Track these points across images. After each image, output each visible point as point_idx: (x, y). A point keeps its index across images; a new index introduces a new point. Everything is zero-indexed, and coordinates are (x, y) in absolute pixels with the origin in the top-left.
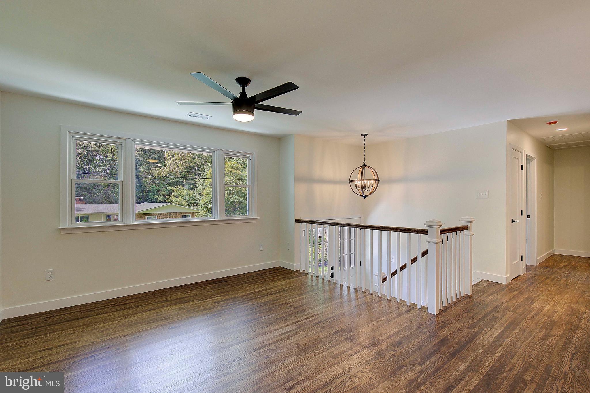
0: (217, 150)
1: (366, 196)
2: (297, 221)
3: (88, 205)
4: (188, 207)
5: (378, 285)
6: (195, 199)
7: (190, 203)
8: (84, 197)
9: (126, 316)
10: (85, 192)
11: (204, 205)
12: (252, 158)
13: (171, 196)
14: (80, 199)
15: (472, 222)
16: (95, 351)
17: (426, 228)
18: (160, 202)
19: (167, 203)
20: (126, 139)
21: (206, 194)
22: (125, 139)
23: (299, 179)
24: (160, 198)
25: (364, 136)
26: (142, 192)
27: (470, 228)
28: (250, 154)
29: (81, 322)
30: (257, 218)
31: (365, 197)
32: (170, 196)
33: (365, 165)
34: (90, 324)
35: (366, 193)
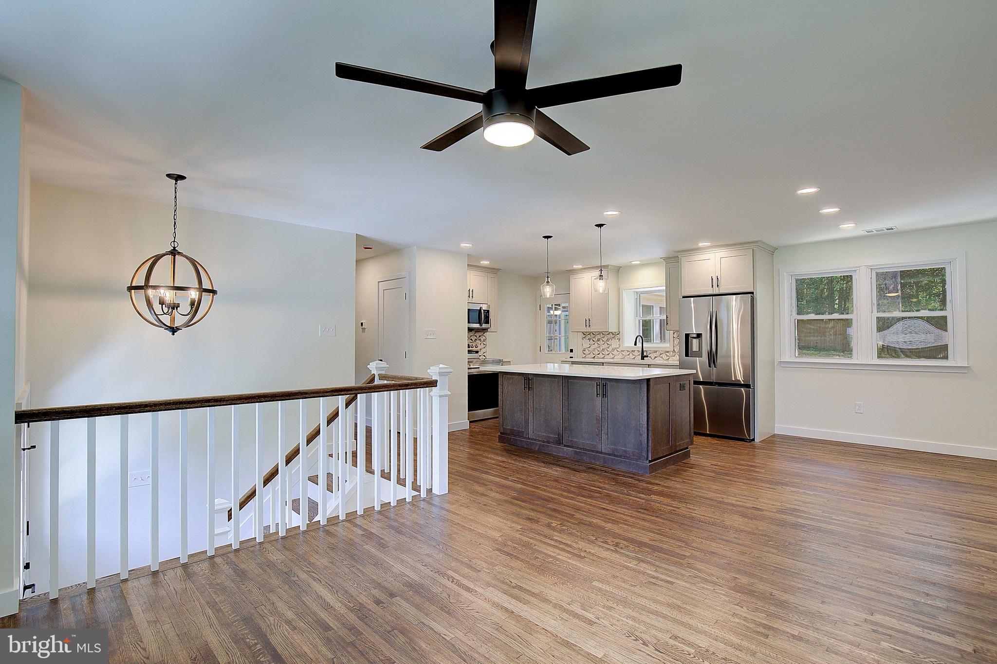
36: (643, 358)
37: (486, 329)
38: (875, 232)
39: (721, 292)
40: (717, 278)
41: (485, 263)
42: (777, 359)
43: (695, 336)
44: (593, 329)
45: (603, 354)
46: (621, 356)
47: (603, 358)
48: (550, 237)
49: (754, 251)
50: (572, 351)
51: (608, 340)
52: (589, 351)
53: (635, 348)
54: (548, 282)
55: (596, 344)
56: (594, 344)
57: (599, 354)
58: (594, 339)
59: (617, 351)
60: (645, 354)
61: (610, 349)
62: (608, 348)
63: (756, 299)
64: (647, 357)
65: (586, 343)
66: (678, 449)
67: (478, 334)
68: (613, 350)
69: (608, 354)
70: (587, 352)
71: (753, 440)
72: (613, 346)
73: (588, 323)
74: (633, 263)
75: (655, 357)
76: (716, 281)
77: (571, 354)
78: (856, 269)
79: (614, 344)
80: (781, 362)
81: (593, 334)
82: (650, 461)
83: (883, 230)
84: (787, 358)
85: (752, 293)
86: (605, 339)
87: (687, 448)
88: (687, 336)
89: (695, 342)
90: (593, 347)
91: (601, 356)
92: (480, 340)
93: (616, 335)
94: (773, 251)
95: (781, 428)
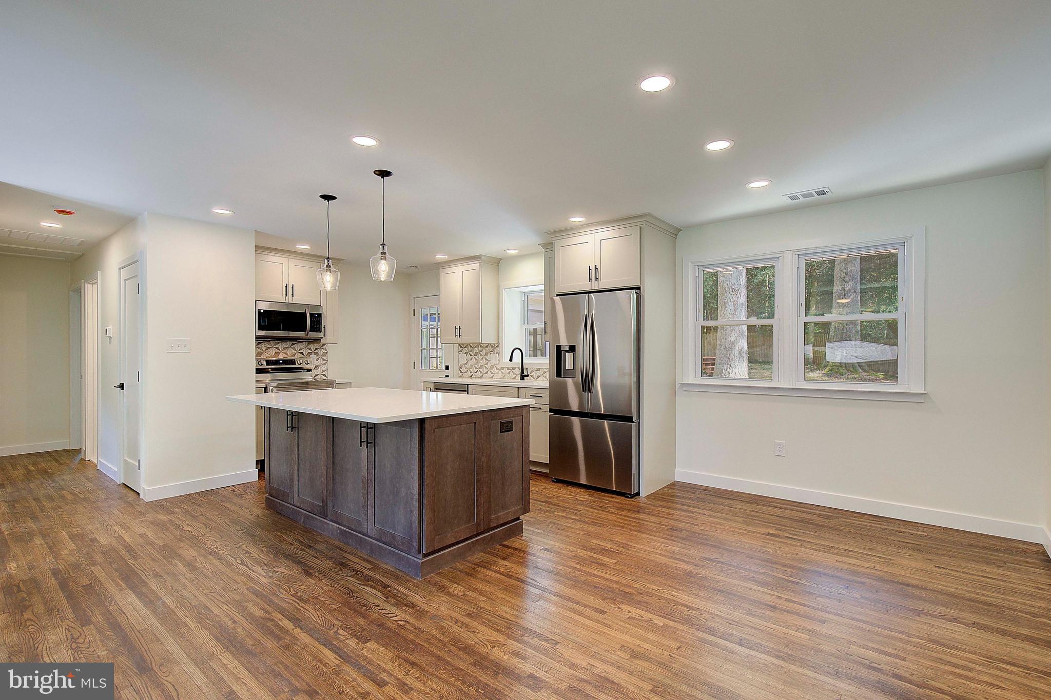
36: (523, 378)
37: (319, 340)
38: (802, 199)
39: (602, 286)
40: (596, 268)
41: (303, 247)
42: (679, 381)
43: (567, 348)
44: (465, 339)
45: (481, 372)
46: (500, 375)
47: (481, 377)
48: (334, 198)
49: (642, 229)
50: (447, 368)
51: (486, 354)
52: (466, 368)
53: (511, 365)
54: (328, 266)
55: (474, 359)
56: (471, 359)
57: (476, 372)
58: (471, 353)
59: (497, 368)
60: (525, 373)
61: (489, 366)
62: (487, 364)
63: (643, 296)
64: (528, 376)
65: (463, 358)
66: (493, 525)
67: (313, 347)
68: (492, 367)
69: (487, 373)
70: (463, 369)
71: (638, 494)
72: (493, 362)
73: (458, 332)
74: (508, 251)
75: (538, 377)
76: (594, 273)
77: (447, 372)
78: (778, 255)
79: (493, 358)
80: (683, 384)
81: (471, 346)
82: (425, 556)
83: (810, 195)
84: (691, 381)
85: (639, 288)
86: (483, 353)
87: (518, 519)
88: (558, 348)
89: (569, 356)
90: (471, 363)
91: (479, 374)
92: (317, 354)
93: (495, 347)
94: (674, 233)
95: (685, 473)
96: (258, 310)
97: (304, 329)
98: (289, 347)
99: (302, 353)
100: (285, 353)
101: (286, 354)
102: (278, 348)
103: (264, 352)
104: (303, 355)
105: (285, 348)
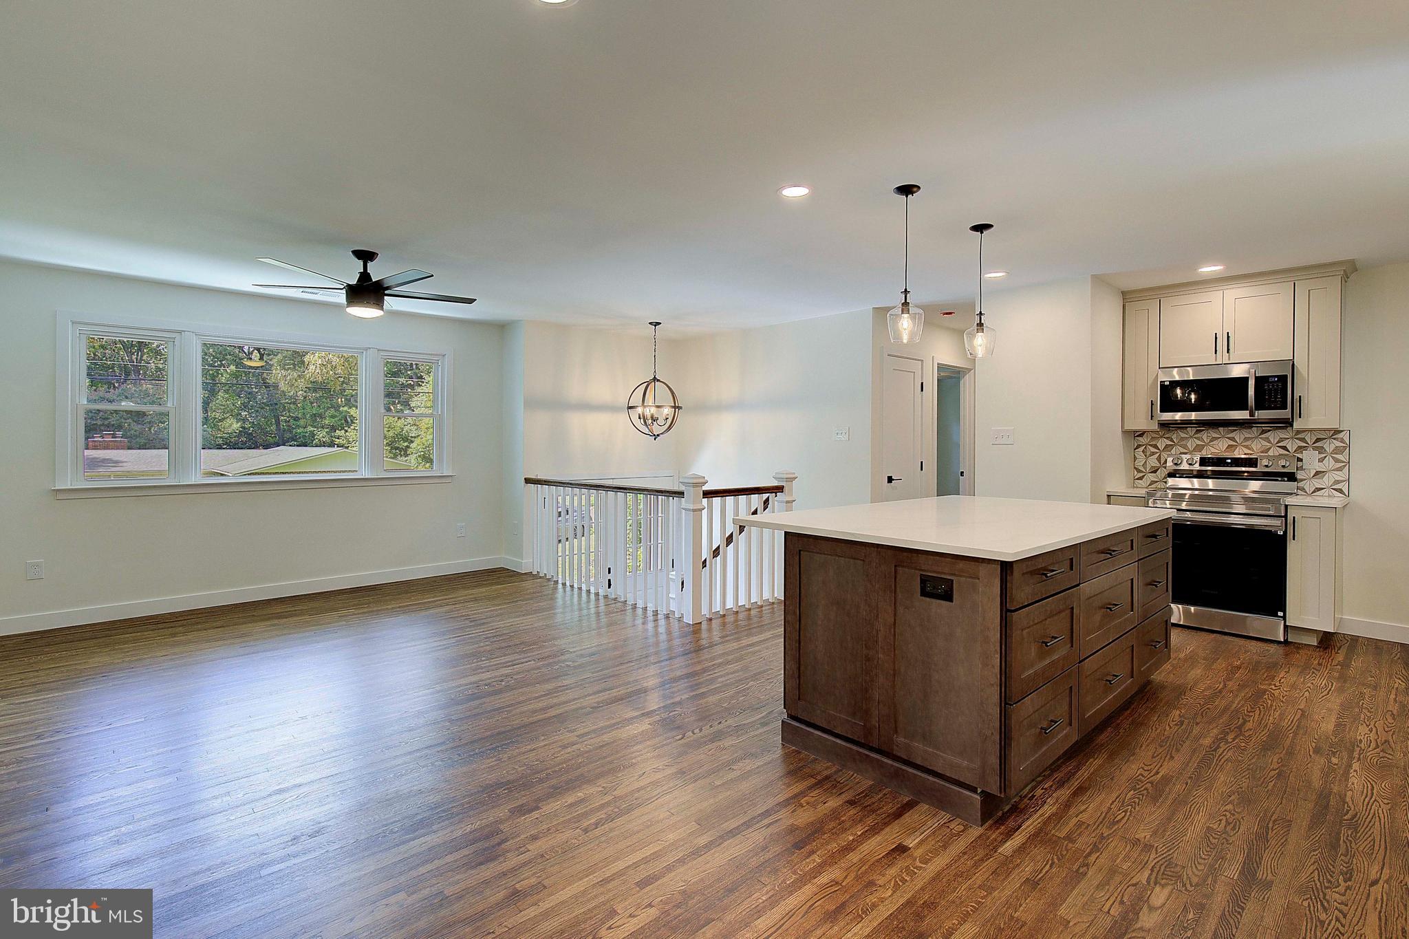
0: (366, 349)
1: (658, 435)
2: (528, 481)
3: (134, 451)
4: (391, 458)
5: (674, 597)
6: (408, 439)
7: (397, 448)
8: (125, 431)
9: (173, 635)
10: (128, 421)
11: (422, 453)
12: (442, 363)
13: (349, 430)
14: (114, 436)
15: (791, 480)
16: (109, 672)
17: (682, 488)
18: (323, 444)
19: (336, 448)
20: (183, 333)
21: (426, 426)
22: (180, 332)
23: (533, 404)
24: (322, 435)
25: (655, 326)
26: (278, 422)
27: (786, 489)
28: (439, 355)
29: (92, 643)
30: (451, 476)
31: (656, 436)
32: (347, 431)
33: (655, 379)
34: (107, 645)
35: (657, 429)
96: (1161, 382)
97: (1243, 406)
98: (1256, 438)
99: (1284, 448)
100: (1247, 447)
101: (1249, 449)
102: (1233, 439)
103: (1207, 444)
104: (1288, 451)
105: (1246, 439)
